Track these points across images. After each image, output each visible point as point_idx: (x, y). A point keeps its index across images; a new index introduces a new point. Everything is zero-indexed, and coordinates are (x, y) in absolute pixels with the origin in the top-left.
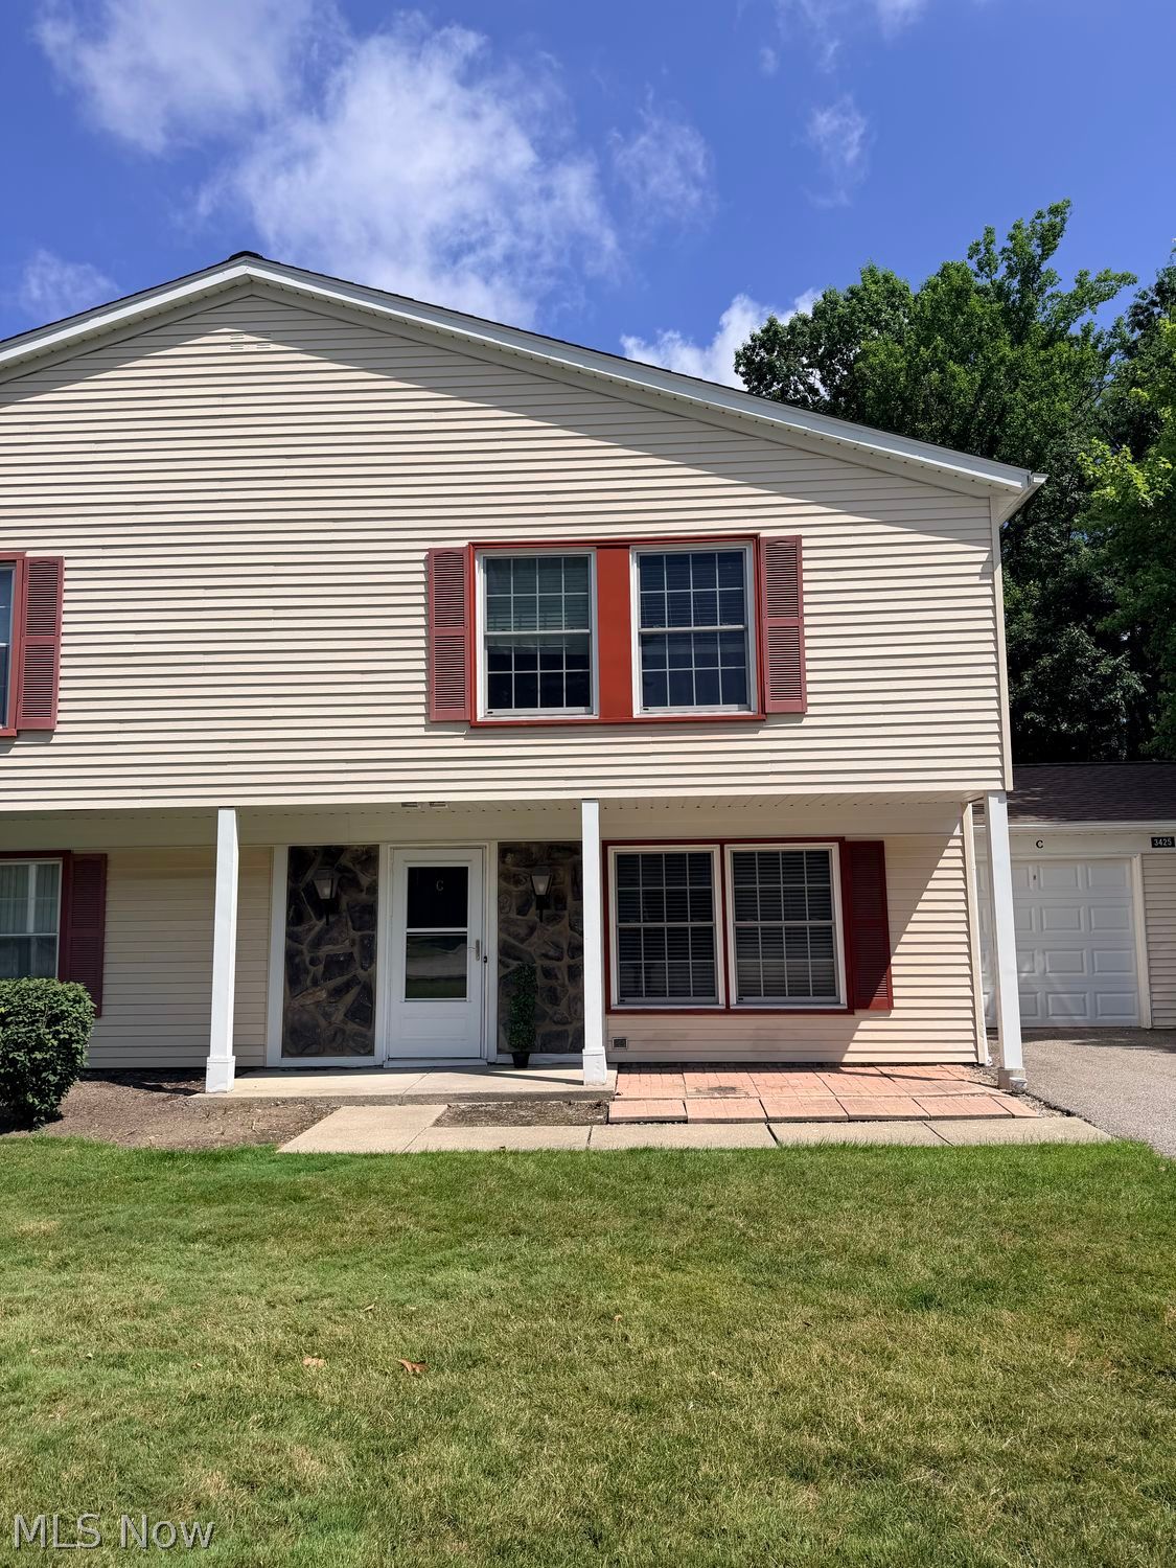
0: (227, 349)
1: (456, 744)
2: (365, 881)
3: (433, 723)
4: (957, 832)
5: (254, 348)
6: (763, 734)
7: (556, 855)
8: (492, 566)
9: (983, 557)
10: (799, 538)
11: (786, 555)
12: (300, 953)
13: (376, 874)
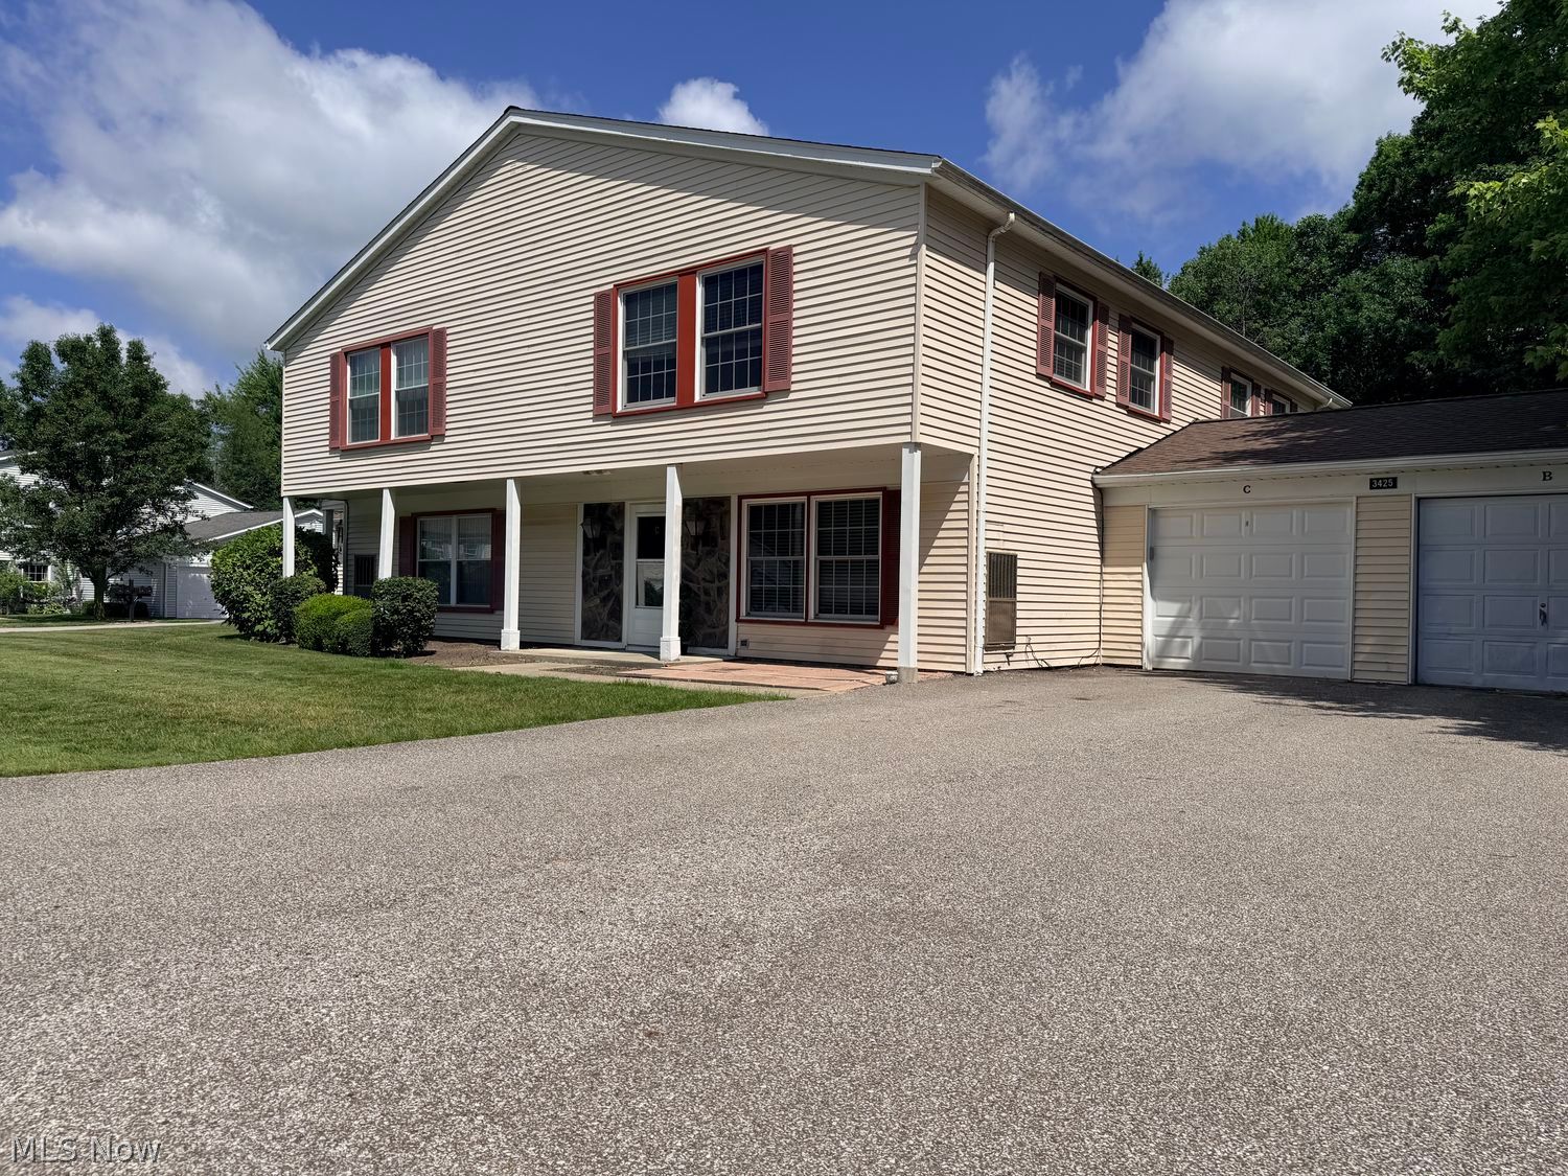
0: (509, 175)
1: (608, 430)
2: (618, 527)
3: (597, 417)
4: (966, 480)
5: (520, 170)
7: (712, 507)
8: (629, 300)
9: (912, 241)
10: (790, 247)
11: (783, 260)
12: (589, 574)
13: (623, 521)
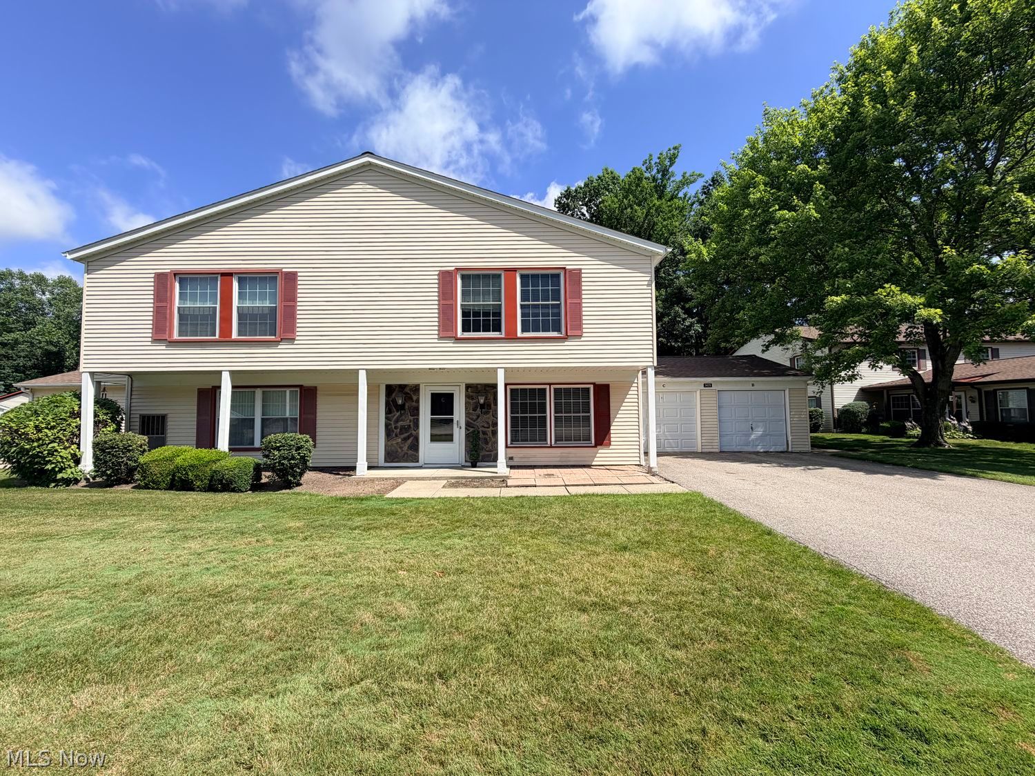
0: (361, 191)
1: (449, 345)
2: (415, 398)
3: (440, 338)
4: (636, 381)
5: (371, 191)
6: (566, 343)
7: (487, 389)
8: (463, 277)
9: (648, 279)
10: (580, 269)
11: (575, 277)
12: (391, 424)
13: (419, 395)
